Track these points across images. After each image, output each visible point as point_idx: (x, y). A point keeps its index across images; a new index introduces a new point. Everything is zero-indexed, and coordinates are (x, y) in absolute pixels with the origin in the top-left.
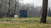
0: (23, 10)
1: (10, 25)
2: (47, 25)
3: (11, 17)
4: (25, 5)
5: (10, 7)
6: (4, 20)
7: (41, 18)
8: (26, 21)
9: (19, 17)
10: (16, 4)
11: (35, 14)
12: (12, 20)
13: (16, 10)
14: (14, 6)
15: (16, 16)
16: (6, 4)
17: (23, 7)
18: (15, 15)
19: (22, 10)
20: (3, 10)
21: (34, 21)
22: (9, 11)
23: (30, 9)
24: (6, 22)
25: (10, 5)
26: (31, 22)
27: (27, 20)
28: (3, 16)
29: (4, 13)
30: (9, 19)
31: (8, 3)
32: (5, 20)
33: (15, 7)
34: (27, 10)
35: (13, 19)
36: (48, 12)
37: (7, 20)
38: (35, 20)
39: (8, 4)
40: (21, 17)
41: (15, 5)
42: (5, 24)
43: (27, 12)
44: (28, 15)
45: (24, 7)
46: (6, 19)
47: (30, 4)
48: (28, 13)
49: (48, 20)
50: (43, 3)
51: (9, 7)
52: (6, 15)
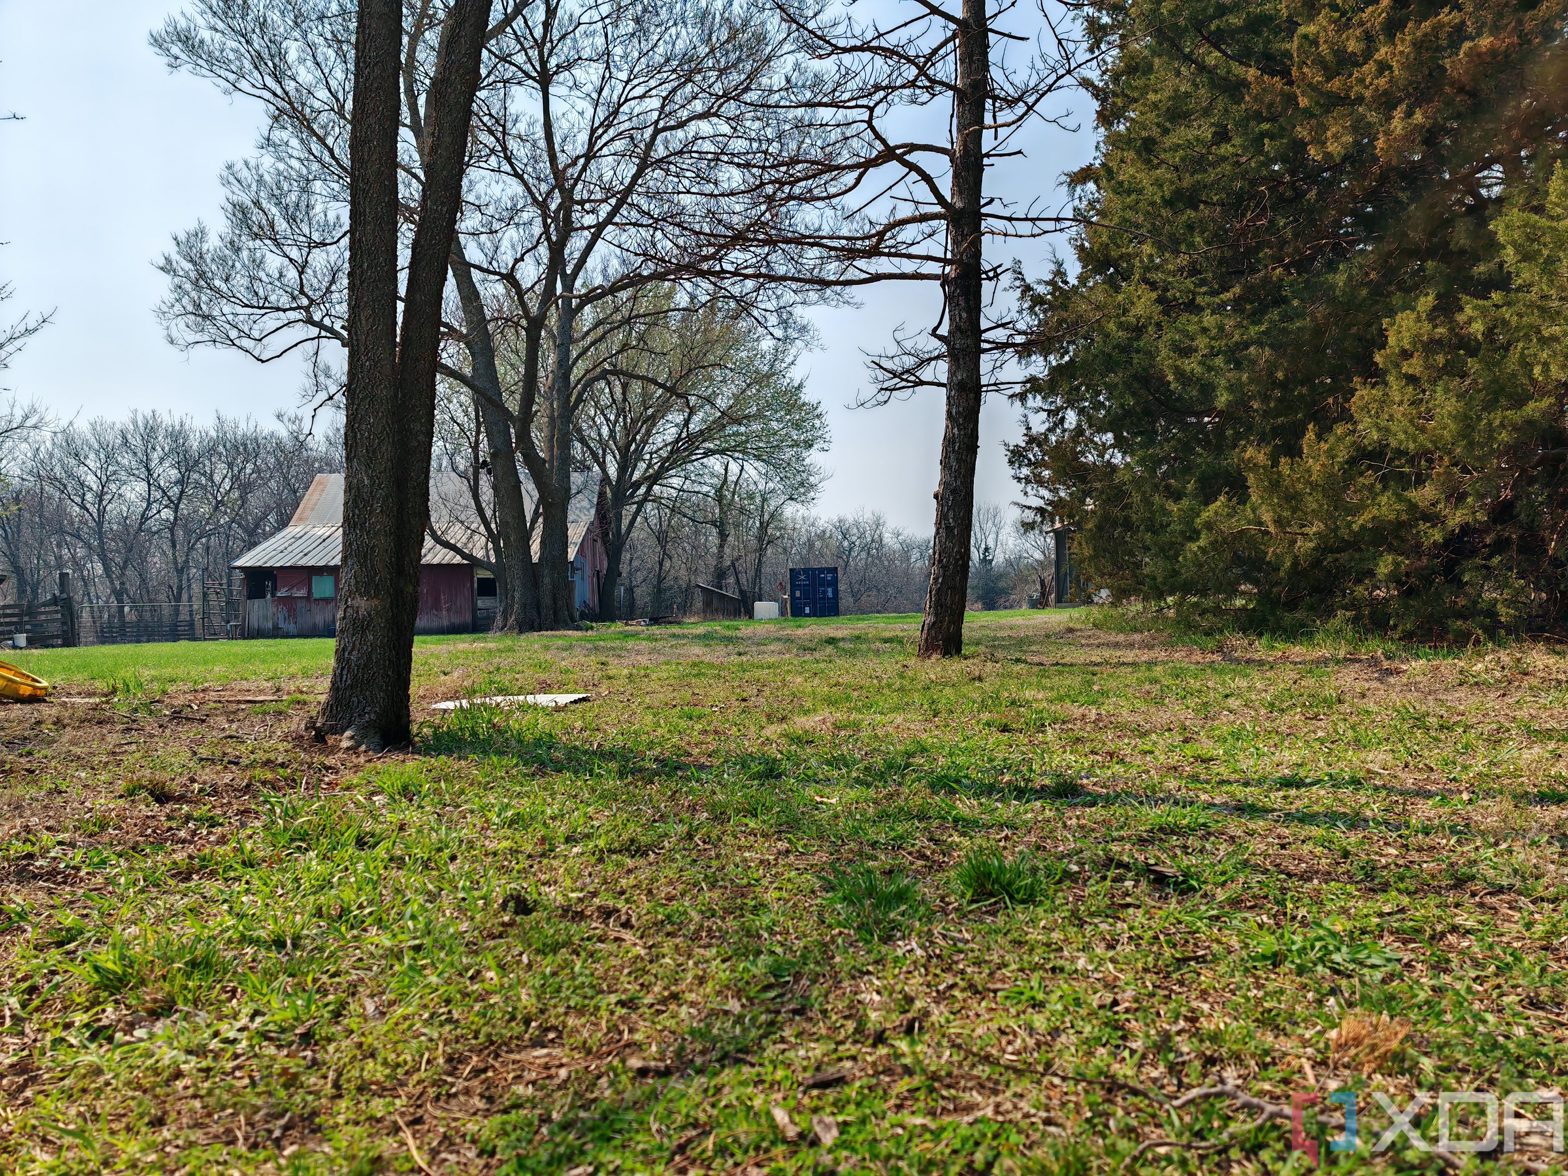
0: (813, 570)
1: (721, 667)
2: (972, 666)
3: (735, 613)
4: (822, 536)
5: (727, 550)
6: (684, 636)
7: (930, 619)
8: (831, 641)
9: (783, 613)
10: (764, 526)
11: (892, 591)
12: (740, 635)
13: (766, 570)
14: (754, 543)
15: (765, 608)
16: (697, 533)
17: (810, 544)
18: (757, 604)
19: (806, 571)
20: (683, 572)
21: (886, 641)
22: (720, 575)
23: (859, 559)
24: (697, 650)
25: (723, 536)
26: (864, 647)
27: (839, 634)
28: (685, 609)
29: (688, 591)
30: (717, 627)
31: (714, 523)
32: (698, 637)
33: (761, 550)
34: (835, 570)
35: (744, 628)
36: (971, 582)
37: (706, 638)
38: (887, 634)
39: (715, 531)
40: (797, 612)
41: (760, 539)
42: (695, 665)
43: (834, 583)
44: (846, 601)
45: (818, 544)
46: (701, 630)
47: (857, 524)
48: (842, 587)
49: (977, 635)
50: (938, 524)
51: (721, 546)
52: (698, 604)
